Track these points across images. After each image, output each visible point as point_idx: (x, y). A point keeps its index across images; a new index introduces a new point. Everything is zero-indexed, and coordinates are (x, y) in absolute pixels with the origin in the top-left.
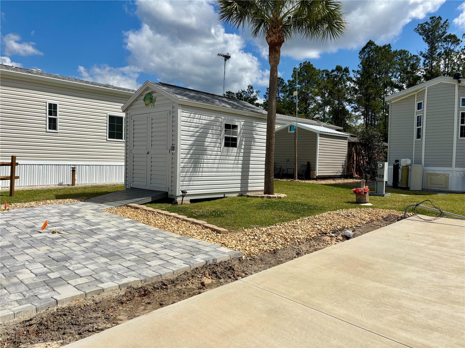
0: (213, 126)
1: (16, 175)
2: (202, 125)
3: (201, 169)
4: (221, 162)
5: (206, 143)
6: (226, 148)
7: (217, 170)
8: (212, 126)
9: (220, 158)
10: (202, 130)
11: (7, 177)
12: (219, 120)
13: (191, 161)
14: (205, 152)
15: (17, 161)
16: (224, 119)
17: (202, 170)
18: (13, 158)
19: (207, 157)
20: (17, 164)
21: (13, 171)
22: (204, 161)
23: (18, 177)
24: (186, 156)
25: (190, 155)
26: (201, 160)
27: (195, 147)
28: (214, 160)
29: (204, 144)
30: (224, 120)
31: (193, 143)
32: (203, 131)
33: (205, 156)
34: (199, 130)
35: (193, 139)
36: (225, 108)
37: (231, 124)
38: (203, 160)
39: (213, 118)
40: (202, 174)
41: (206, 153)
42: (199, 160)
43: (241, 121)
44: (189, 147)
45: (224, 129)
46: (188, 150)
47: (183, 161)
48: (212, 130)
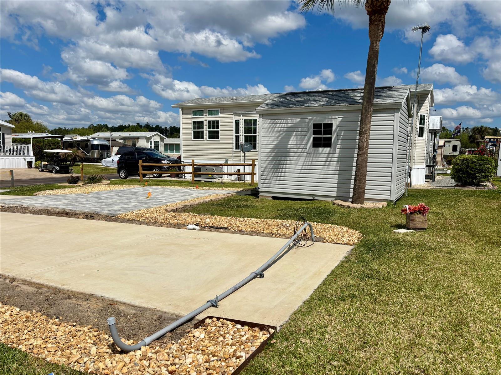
0: (298, 128)
2: (285, 129)
3: (284, 170)
4: (306, 163)
5: (289, 145)
6: (314, 149)
7: (301, 171)
8: (297, 128)
9: (305, 159)
10: (285, 133)
11: (250, 173)
12: (305, 121)
13: (273, 162)
14: (288, 153)
16: (312, 119)
18: (253, 161)
19: (290, 159)
20: (255, 165)
21: (253, 169)
23: (256, 174)
24: (268, 158)
25: (271, 157)
26: (283, 161)
27: (277, 149)
28: (297, 162)
29: (287, 146)
30: (310, 120)
31: (274, 146)
32: (285, 134)
33: (288, 158)
34: (282, 134)
35: (276, 142)
36: (308, 108)
37: (323, 123)
38: (285, 162)
39: (299, 120)
40: (285, 175)
41: (289, 155)
42: (282, 161)
43: (337, 117)
44: (271, 150)
45: (312, 129)
46: (270, 153)
47: (265, 162)
48: (297, 132)
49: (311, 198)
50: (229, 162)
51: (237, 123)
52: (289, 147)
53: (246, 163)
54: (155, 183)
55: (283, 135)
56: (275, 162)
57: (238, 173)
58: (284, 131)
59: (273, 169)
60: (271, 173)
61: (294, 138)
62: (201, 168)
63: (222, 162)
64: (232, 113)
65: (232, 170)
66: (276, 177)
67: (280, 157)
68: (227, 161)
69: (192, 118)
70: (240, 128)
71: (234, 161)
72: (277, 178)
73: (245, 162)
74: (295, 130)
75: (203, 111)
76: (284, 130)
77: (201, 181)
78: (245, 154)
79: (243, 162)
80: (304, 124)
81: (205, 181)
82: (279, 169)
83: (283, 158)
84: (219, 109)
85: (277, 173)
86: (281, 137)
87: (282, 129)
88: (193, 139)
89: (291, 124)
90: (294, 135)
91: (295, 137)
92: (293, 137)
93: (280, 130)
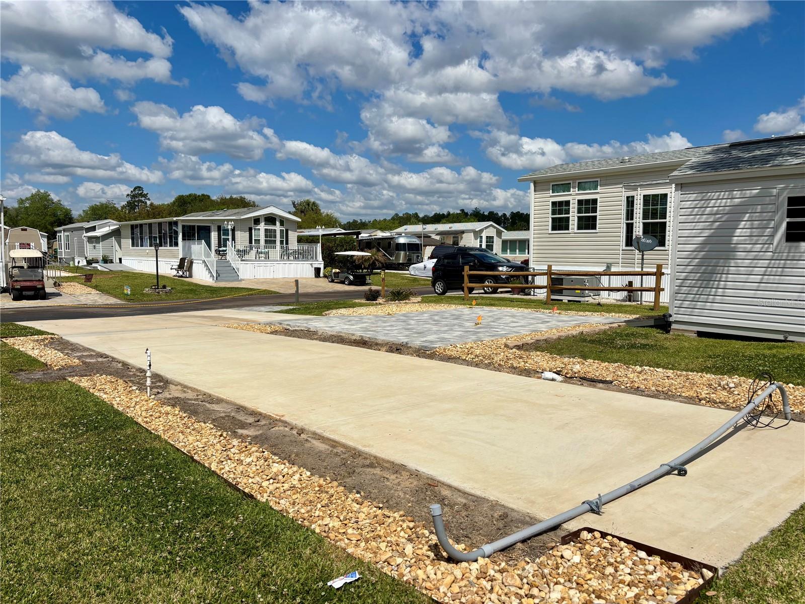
0: (755, 207)
1: (661, 287)
2: (727, 208)
3: (722, 283)
4: (771, 271)
5: (736, 238)
6: (789, 244)
7: (759, 286)
8: (752, 207)
9: (770, 263)
10: (727, 216)
11: (651, 288)
12: (771, 193)
13: (700, 269)
14: (733, 253)
15: (663, 271)
16: (785, 188)
17: (725, 285)
18: (659, 267)
19: (736, 263)
20: (663, 274)
21: (658, 282)
22: (728, 270)
23: (663, 290)
24: (690, 262)
25: (697, 260)
26: (722, 268)
27: (709, 246)
28: (751, 269)
29: (731, 240)
30: (782, 191)
31: (704, 240)
32: (728, 218)
33: (732, 261)
34: (721, 218)
35: (707, 233)
36: (779, 168)
38: (726, 268)
39: (757, 191)
40: (724, 292)
41: (735, 255)
42: (718, 268)
44: (697, 248)
45: (785, 207)
46: (696, 253)
47: (685, 269)
48: (752, 214)
49: (781, 337)
50: (613, 269)
51: (630, 202)
52: (734, 242)
53: (644, 270)
54: (488, 302)
55: (723, 220)
56: (705, 269)
57: (630, 288)
58: (725, 212)
59: (700, 282)
60: (696, 289)
61: (745, 225)
62: (562, 279)
63: (601, 269)
64: (621, 186)
65: (617, 282)
66: (706, 296)
67: (714, 261)
68: (608, 267)
69: (551, 196)
70: (635, 211)
71: (622, 267)
72: (707, 298)
73: (642, 270)
74: (748, 209)
75: (570, 183)
76: (724, 210)
77: (562, 300)
78: (643, 255)
79: (640, 270)
80: (768, 199)
81: (569, 301)
82: (712, 282)
83: (722, 261)
84: (599, 180)
85: (709, 289)
86: (718, 223)
87: (721, 208)
88: (550, 232)
89: (739, 200)
90: (745, 219)
91: (748, 223)
92: (744, 223)
93: (717, 210)
